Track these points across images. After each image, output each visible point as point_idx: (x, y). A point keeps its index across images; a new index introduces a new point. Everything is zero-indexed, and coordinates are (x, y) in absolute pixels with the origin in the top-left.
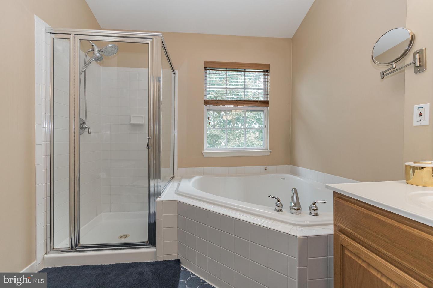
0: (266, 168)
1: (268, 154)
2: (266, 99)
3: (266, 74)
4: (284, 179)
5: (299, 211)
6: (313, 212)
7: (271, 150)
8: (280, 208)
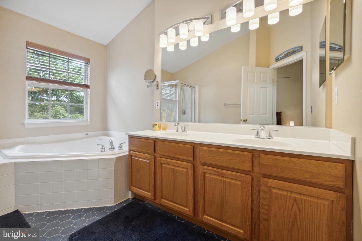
0: (87, 134)
1: (89, 123)
2: (86, 84)
3: (87, 65)
4: (101, 140)
5: (114, 149)
6: (120, 148)
7: (91, 121)
8: (104, 150)
